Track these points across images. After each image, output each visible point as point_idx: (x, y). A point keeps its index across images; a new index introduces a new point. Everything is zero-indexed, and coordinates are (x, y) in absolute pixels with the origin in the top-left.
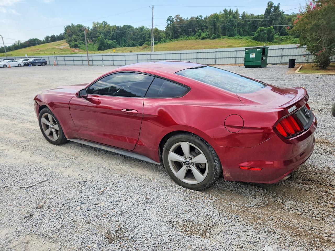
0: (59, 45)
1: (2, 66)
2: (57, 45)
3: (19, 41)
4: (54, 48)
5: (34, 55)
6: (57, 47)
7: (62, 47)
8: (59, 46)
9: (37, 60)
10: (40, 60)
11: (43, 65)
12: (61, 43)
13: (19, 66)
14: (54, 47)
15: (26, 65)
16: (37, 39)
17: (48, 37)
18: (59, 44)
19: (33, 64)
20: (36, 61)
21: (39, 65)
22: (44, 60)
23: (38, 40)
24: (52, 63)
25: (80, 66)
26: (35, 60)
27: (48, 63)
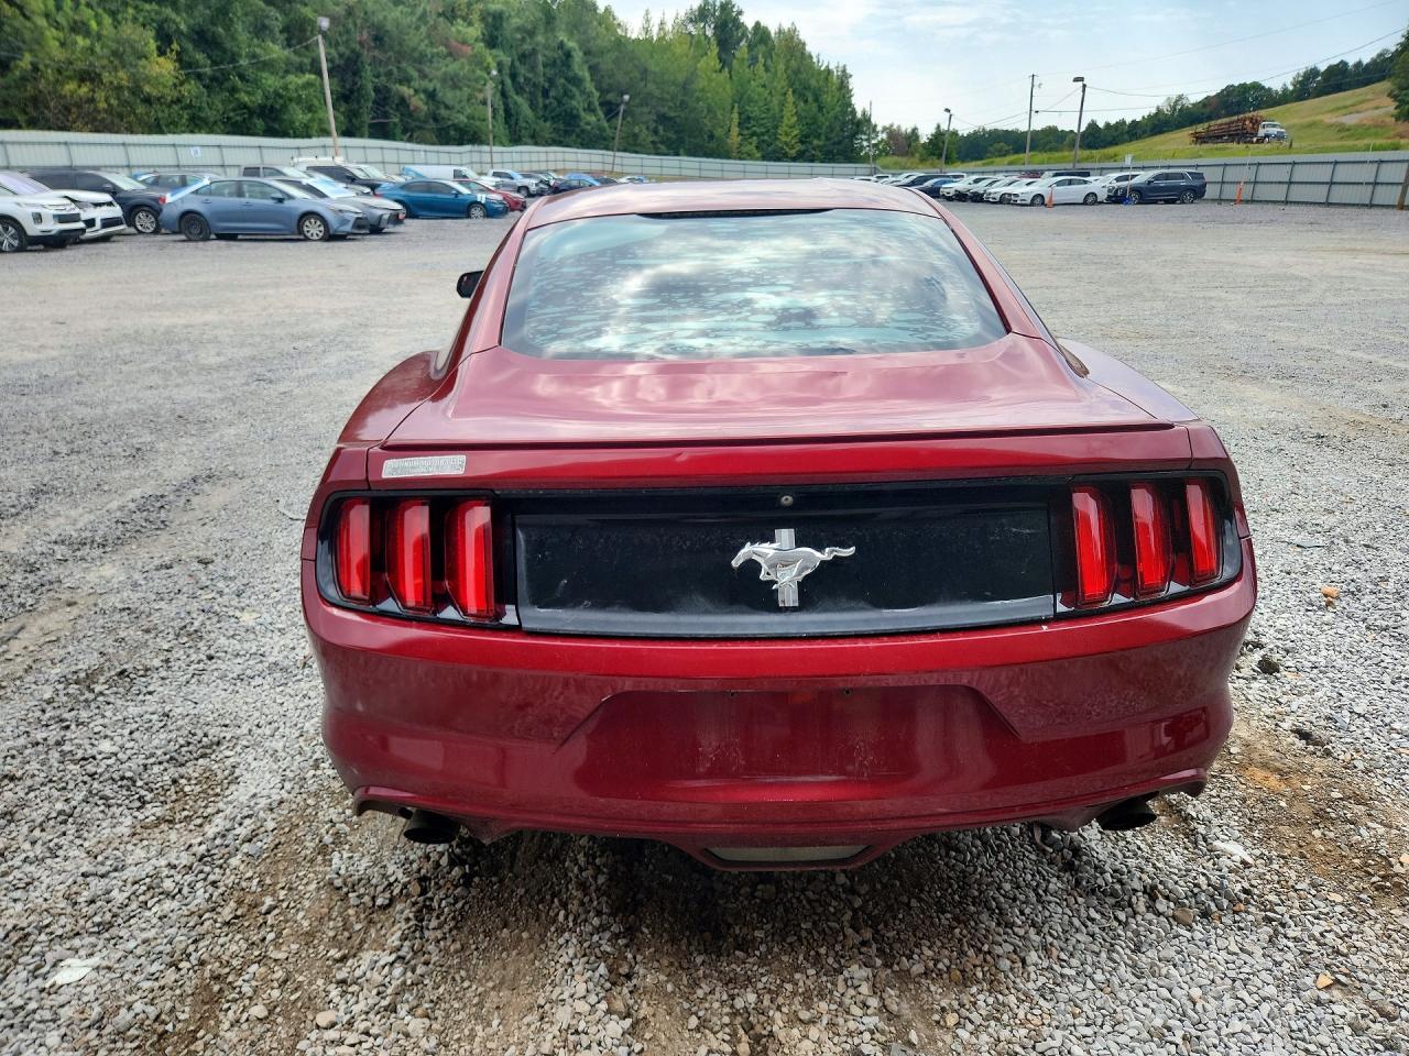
0: (1345, 107)
1: (1029, 202)
2: (1338, 109)
3: (1180, 97)
4: (1312, 125)
5: (1200, 156)
6: (1329, 119)
7: (1351, 120)
8: (1344, 111)
9: (1167, 177)
10: (1182, 176)
11: (1183, 202)
12: (1361, 98)
13: (1091, 200)
14: (1319, 118)
15: (1117, 198)
16: (1256, 87)
17: (1312, 73)
18: (1349, 102)
19: (1146, 195)
20: (1162, 183)
21: (1167, 202)
22: (1200, 176)
23: (1263, 88)
24: (1230, 191)
25: (1354, 210)
26: (1157, 178)
27: (1211, 191)
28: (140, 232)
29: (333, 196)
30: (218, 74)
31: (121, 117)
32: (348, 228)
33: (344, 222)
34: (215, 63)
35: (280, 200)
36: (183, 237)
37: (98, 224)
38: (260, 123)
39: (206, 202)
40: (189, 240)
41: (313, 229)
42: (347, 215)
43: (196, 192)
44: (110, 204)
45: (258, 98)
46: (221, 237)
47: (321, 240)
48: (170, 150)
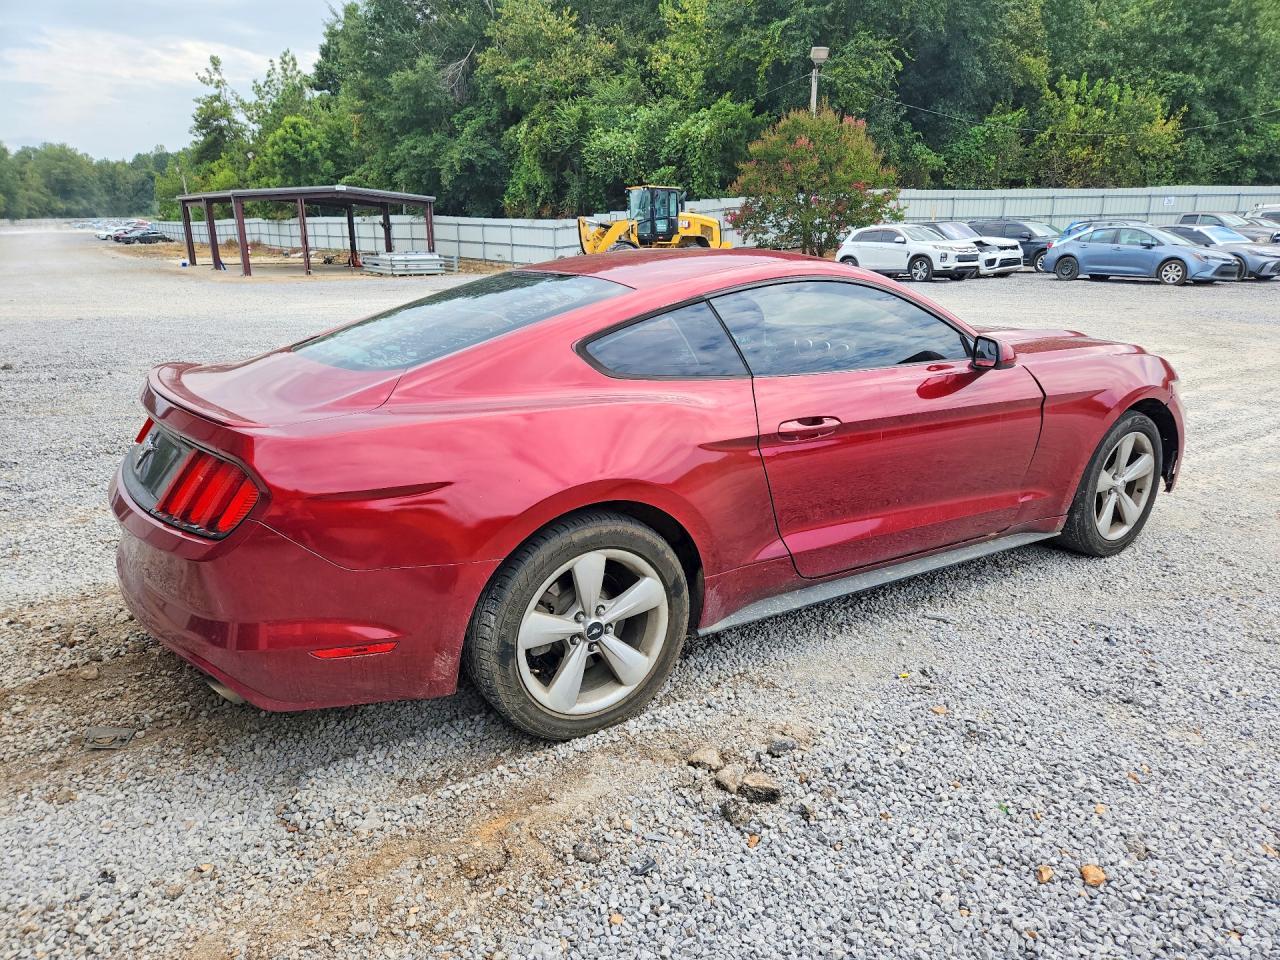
28: (1038, 271)
29: (1219, 243)
30: (1224, 129)
31: (1113, 173)
32: (1208, 275)
33: (1207, 268)
34: (1222, 117)
35: (1149, 246)
36: (1055, 276)
37: (997, 263)
38: (1251, 172)
39: (1084, 247)
40: (1059, 279)
41: (1172, 273)
42: (1211, 262)
43: (1079, 239)
44: (1015, 247)
45: (1259, 148)
46: (1095, 278)
47: (1175, 284)
48: (1145, 201)
